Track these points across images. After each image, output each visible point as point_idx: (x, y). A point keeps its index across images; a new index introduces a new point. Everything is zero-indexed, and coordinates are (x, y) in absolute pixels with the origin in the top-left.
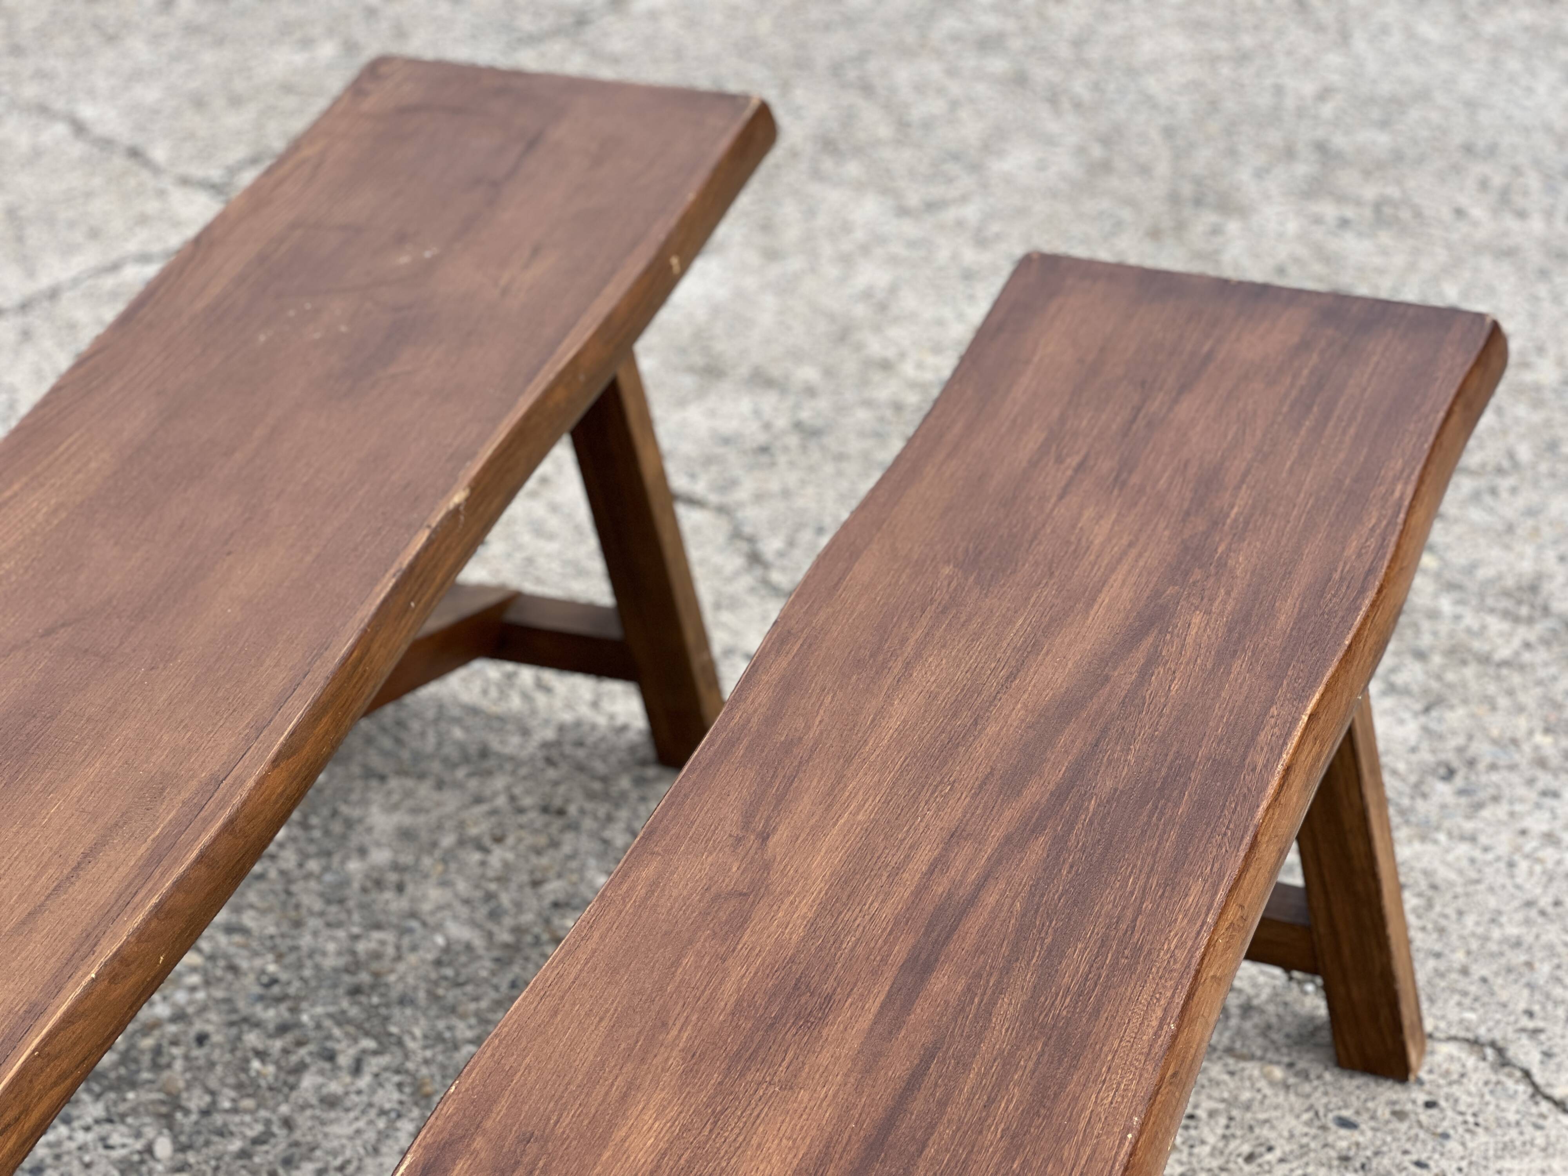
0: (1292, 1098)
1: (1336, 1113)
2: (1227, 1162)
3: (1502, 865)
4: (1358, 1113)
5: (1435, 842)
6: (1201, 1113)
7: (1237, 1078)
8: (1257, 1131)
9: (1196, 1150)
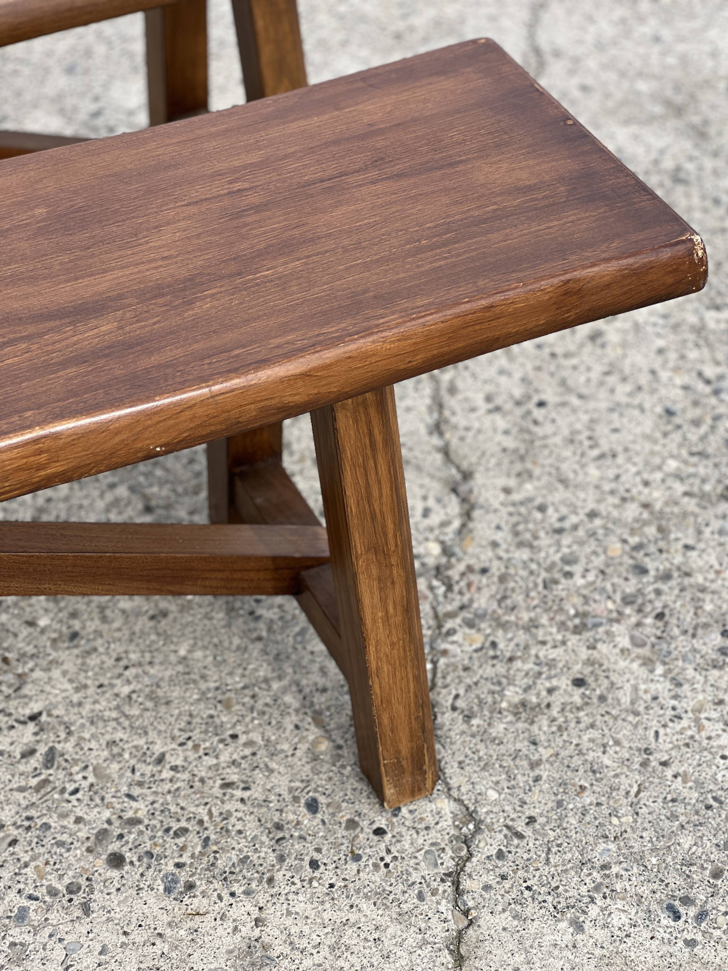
0: (308, 767)
1: (317, 795)
2: (210, 778)
3: (670, 713)
4: (328, 805)
5: (652, 671)
6: (243, 739)
7: (296, 732)
8: (257, 771)
9: (205, 758)
